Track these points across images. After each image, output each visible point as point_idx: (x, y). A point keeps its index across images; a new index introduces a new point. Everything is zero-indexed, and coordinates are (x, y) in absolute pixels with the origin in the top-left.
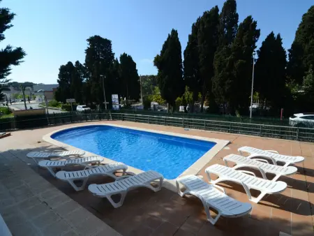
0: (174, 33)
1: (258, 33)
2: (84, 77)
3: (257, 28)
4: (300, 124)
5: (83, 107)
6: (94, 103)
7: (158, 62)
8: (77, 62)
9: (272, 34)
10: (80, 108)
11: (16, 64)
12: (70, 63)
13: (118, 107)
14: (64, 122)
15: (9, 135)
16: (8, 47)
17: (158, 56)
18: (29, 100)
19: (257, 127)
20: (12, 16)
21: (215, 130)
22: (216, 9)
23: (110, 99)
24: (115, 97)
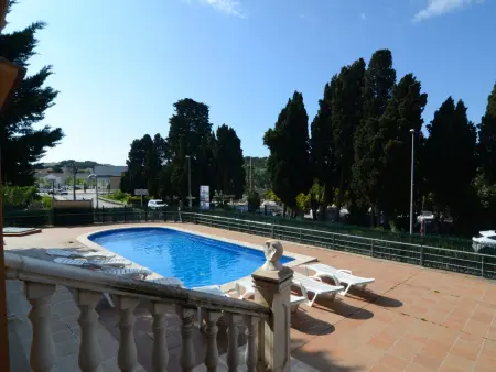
0: (298, 97)
1: (423, 100)
2: (165, 157)
3: (421, 92)
4: (486, 249)
5: (158, 203)
6: (175, 198)
7: (270, 139)
8: (158, 136)
9: (449, 101)
10: (152, 203)
11: (52, 146)
12: (147, 137)
13: (208, 204)
14: (115, 221)
15: (39, 232)
16: (47, 128)
17: (270, 130)
18: (85, 188)
19: (368, 242)
20: (55, 95)
21: (313, 244)
22: (361, 63)
23: (197, 193)
24: (205, 189)
